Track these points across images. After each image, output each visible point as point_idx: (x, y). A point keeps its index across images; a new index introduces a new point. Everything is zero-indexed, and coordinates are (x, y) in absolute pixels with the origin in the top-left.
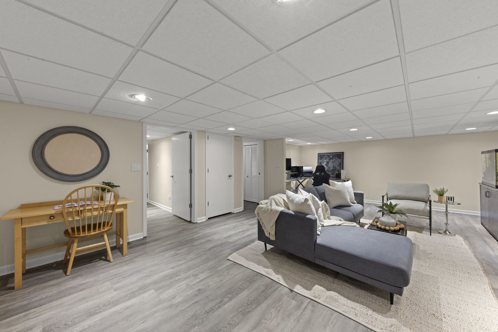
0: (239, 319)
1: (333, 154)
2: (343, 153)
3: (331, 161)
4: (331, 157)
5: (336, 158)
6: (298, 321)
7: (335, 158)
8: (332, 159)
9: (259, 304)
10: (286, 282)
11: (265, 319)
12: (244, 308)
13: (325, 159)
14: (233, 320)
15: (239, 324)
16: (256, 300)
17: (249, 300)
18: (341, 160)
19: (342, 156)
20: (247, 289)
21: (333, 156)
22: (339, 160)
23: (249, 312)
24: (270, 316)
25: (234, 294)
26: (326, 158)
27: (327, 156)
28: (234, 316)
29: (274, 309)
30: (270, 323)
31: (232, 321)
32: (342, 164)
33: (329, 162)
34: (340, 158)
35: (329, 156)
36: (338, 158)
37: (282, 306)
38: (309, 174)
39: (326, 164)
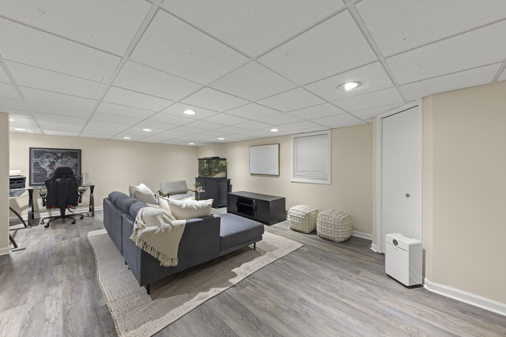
0: (267, 329)
1: (64, 151)
2: (80, 150)
3: (60, 160)
4: (59, 155)
5: (69, 157)
6: (267, 289)
7: (66, 157)
8: (61, 157)
9: (248, 311)
10: (222, 287)
11: (266, 308)
12: (252, 324)
13: (47, 158)
14: (267, 334)
15: (273, 329)
16: (242, 313)
17: (241, 320)
18: (78, 160)
19: (78, 155)
20: (224, 321)
21: (63, 154)
22: (75, 161)
23: (258, 320)
24: (262, 304)
25: (229, 334)
26: (48, 155)
27: (50, 153)
28: (263, 334)
29: (255, 301)
30: (269, 305)
31: (269, 335)
32: (79, 165)
33: (56, 163)
34: (76, 158)
35: (55, 154)
36: (72, 157)
37: (252, 295)
38: (18, 183)
39: (49, 166)
